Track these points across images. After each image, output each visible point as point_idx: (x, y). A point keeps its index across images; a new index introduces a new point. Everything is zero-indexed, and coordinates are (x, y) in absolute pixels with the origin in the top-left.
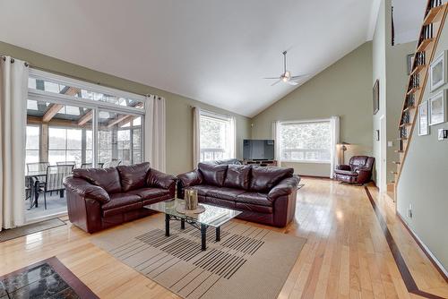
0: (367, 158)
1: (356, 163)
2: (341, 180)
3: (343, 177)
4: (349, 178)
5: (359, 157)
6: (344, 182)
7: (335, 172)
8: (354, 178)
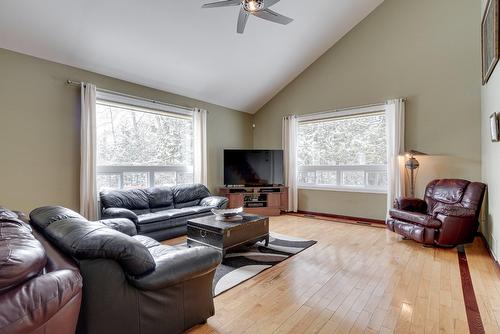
0: (465, 186)
1: (440, 194)
2: (401, 232)
3: (408, 228)
4: (418, 232)
5: (446, 183)
6: (408, 239)
7: (391, 213)
8: (431, 232)
